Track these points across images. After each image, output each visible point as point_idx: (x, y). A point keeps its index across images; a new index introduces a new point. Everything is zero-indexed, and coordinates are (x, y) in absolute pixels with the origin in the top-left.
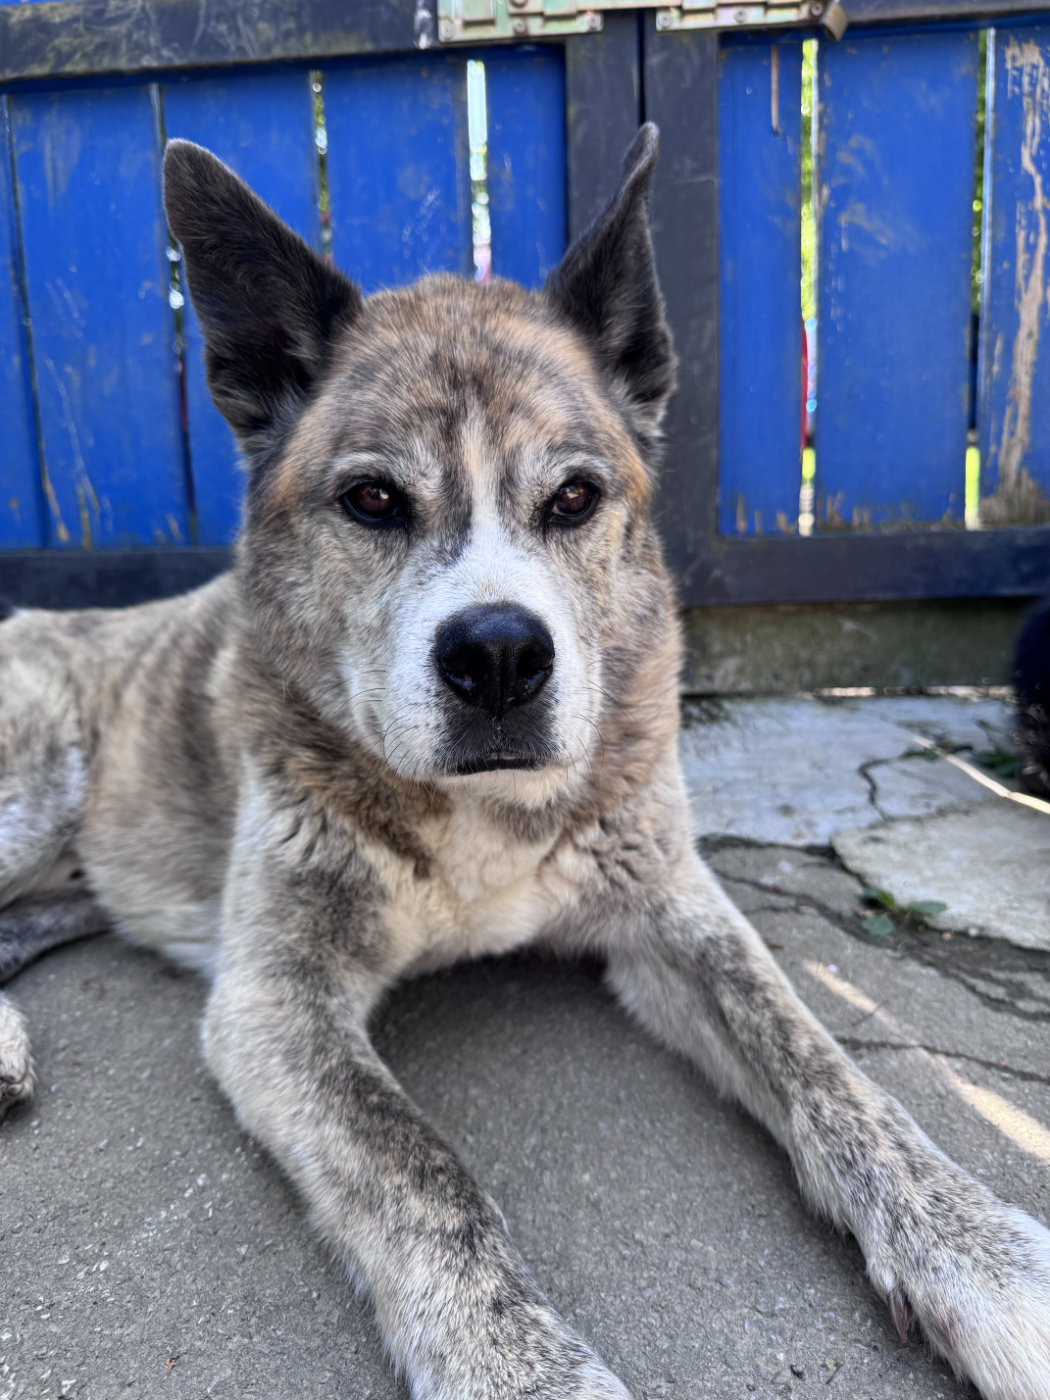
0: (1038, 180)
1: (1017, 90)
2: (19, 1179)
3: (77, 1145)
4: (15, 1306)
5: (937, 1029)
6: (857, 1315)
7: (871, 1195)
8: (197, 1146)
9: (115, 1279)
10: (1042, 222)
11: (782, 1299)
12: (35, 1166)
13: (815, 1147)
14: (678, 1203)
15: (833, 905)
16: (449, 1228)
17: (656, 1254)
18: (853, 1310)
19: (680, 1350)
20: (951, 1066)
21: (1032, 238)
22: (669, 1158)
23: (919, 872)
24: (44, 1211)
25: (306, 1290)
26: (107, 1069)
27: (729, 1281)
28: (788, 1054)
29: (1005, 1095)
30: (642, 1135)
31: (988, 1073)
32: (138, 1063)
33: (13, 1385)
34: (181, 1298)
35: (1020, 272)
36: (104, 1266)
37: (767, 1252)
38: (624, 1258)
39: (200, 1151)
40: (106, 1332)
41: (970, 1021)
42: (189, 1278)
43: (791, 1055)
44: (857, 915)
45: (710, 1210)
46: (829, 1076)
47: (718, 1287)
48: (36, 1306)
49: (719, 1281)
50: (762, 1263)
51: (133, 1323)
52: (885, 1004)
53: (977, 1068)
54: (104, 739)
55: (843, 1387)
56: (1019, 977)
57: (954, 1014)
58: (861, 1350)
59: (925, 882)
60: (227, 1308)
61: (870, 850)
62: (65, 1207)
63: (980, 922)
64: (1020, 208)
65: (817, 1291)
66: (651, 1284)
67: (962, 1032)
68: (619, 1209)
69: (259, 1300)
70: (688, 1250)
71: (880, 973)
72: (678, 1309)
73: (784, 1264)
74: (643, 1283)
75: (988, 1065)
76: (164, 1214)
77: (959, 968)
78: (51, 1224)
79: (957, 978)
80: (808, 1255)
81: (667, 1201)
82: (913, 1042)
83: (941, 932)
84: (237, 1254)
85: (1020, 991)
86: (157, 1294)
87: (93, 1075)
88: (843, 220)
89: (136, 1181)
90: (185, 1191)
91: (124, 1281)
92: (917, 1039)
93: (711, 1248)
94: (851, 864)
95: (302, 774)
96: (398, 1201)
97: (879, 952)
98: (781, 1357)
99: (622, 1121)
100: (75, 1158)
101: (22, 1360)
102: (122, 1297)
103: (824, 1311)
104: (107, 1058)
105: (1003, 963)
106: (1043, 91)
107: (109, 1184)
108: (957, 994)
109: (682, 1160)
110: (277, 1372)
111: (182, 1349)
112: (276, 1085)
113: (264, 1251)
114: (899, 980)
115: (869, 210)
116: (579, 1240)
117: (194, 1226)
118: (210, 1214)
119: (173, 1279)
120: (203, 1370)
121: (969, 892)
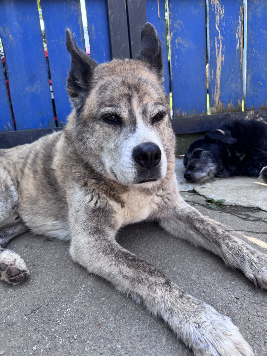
0: (219, 32)
1: (214, 10)
2: (35, 294)
3: (46, 284)
4: (51, 323)
5: (235, 226)
6: (244, 285)
7: (245, 260)
8: (78, 278)
9: (74, 311)
10: (221, 42)
11: (228, 285)
12: (37, 291)
13: (229, 252)
14: (197, 270)
15: (201, 203)
16: (163, 282)
17: (198, 281)
18: (243, 285)
19: (211, 299)
20: (241, 233)
21: (219, 46)
22: (190, 261)
23: (216, 194)
24: (46, 300)
25: (123, 304)
26: (44, 265)
27: (216, 284)
28: (217, 234)
29: (255, 237)
30: (183, 258)
31: (250, 233)
32: (51, 262)
33: (61, 340)
34: (93, 312)
35: (217, 54)
36: (70, 309)
37: (221, 276)
38: (191, 283)
39: (80, 280)
40: (79, 323)
41: (241, 223)
42: (93, 308)
43: (218, 234)
44: (207, 204)
45: (205, 270)
46: (228, 237)
47: (213, 285)
48: (57, 322)
49: (213, 284)
50: (221, 279)
51: (84, 320)
52: (222, 222)
53: (247, 233)
54: (20, 183)
55: (248, 299)
56: (247, 213)
57: (237, 223)
58: (248, 292)
59: (218, 195)
60: (106, 312)
61: (203, 190)
62: (52, 298)
63: (234, 203)
64: (216, 38)
65: (234, 282)
66: (199, 287)
67: (240, 226)
68: (185, 274)
69: (113, 309)
70: (204, 279)
71: (218, 216)
72: (207, 291)
73: (225, 278)
74: (198, 288)
75: (249, 232)
76: (78, 295)
77: (234, 213)
78: (50, 303)
79: (234, 215)
80: (229, 275)
81: (195, 270)
82: (231, 229)
83: (226, 206)
84: (102, 300)
85: (248, 216)
86: (86, 312)
87: (41, 267)
88: (176, 41)
89: (67, 289)
90: (81, 289)
91: (76, 312)
92: (232, 229)
93: (209, 278)
94: (201, 194)
95: (92, 185)
96: (147, 279)
97: (216, 211)
98: (233, 296)
99: (177, 255)
100: (47, 287)
101: (60, 334)
102: (78, 315)
103: (237, 286)
104: (43, 263)
105: (242, 211)
106: (220, 10)
107: (60, 291)
108: (236, 218)
109: (194, 261)
110: (125, 323)
111: (100, 323)
112: (103, 260)
113: (108, 298)
114: (223, 217)
115: (182, 39)
116: (180, 282)
117: (87, 296)
118: (90, 293)
119: (89, 309)
120: (107, 326)
121: (228, 196)
